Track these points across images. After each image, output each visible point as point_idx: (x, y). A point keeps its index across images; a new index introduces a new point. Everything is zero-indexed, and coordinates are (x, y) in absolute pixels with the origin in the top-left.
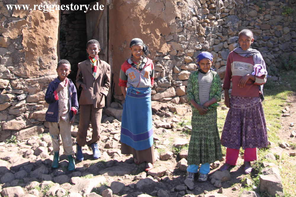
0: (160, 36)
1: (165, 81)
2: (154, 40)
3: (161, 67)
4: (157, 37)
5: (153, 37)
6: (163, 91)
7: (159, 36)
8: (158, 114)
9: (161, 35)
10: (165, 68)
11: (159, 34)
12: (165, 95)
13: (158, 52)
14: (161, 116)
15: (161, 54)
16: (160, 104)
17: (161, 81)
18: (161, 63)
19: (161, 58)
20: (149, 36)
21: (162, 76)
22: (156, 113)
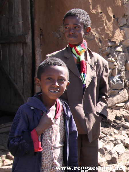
0: (113, 18)
1: (117, 81)
2: (106, 24)
3: (113, 62)
4: (109, 19)
5: (105, 19)
6: (115, 95)
7: (111, 17)
8: (114, 127)
9: (114, 16)
10: (118, 64)
11: (111, 15)
12: (117, 99)
13: (110, 41)
14: (118, 128)
15: (113, 43)
16: (112, 112)
17: (113, 81)
18: (113, 56)
19: (113, 49)
20: (99, 16)
21: (114, 74)
22: (110, 124)
